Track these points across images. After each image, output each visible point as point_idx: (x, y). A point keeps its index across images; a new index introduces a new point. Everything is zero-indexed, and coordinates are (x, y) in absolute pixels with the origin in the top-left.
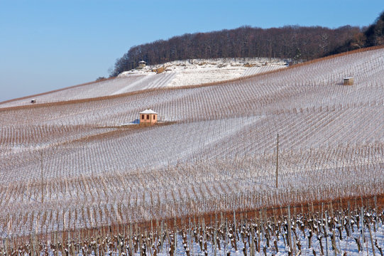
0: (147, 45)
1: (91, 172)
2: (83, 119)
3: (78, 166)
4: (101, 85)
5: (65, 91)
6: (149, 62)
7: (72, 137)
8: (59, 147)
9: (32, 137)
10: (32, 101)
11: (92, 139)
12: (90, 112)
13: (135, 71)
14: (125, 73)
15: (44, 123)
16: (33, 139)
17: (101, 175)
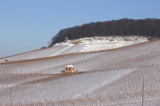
0: (70, 28)
1: (37, 100)
2: (33, 70)
3: (30, 97)
4: (44, 51)
5: (24, 54)
6: (71, 38)
7: (27, 80)
8: (20, 86)
9: (6, 80)
10: (6, 60)
11: (38, 81)
12: (37, 66)
13: (63, 43)
14: (57, 44)
15: (12, 73)
16: (6, 81)
17: (44, 102)
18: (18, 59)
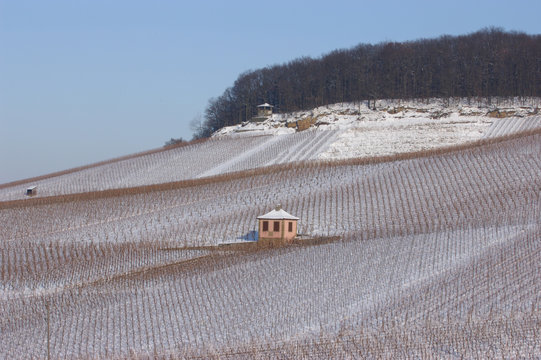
0: (276, 69)
1: (151, 345)
2: (135, 231)
3: (124, 333)
4: (176, 156)
5: (99, 168)
6: (282, 106)
7: (112, 269)
8: (84, 291)
9: (28, 267)
10: (29, 192)
11: (154, 273)
12: (150, 215)
13: (250, 126)
14: (228, 130)
15: (54, 239)
16: (30, 272)
17: (175, 352)
18: (77, 189)
